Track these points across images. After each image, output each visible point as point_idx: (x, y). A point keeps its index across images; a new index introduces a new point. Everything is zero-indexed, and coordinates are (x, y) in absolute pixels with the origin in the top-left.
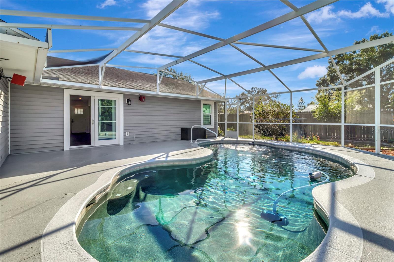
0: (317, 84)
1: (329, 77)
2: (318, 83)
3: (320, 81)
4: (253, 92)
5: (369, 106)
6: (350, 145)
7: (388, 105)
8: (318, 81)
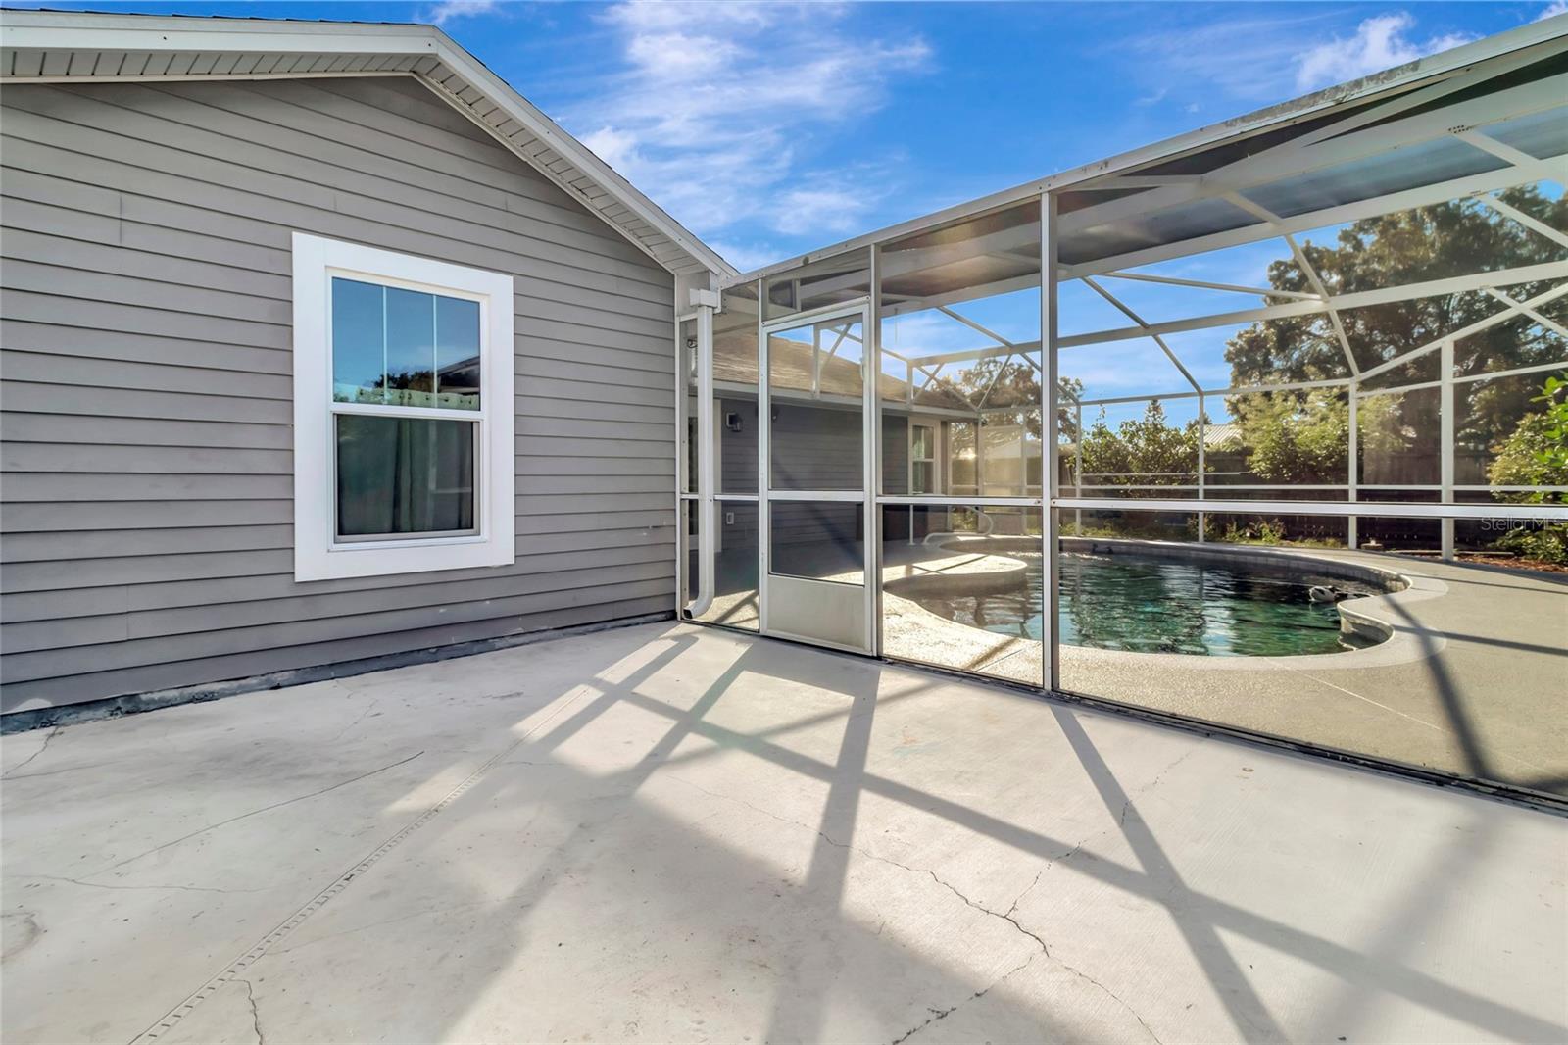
0: (1229, 352)
1: (1272, 330)
2: (1231, 349)
3: (1240, 342)
4: (983, 377)
5: (1404, 433)
6: (1373, 543)
7: (1468, 431)
8: (1233, 344)
